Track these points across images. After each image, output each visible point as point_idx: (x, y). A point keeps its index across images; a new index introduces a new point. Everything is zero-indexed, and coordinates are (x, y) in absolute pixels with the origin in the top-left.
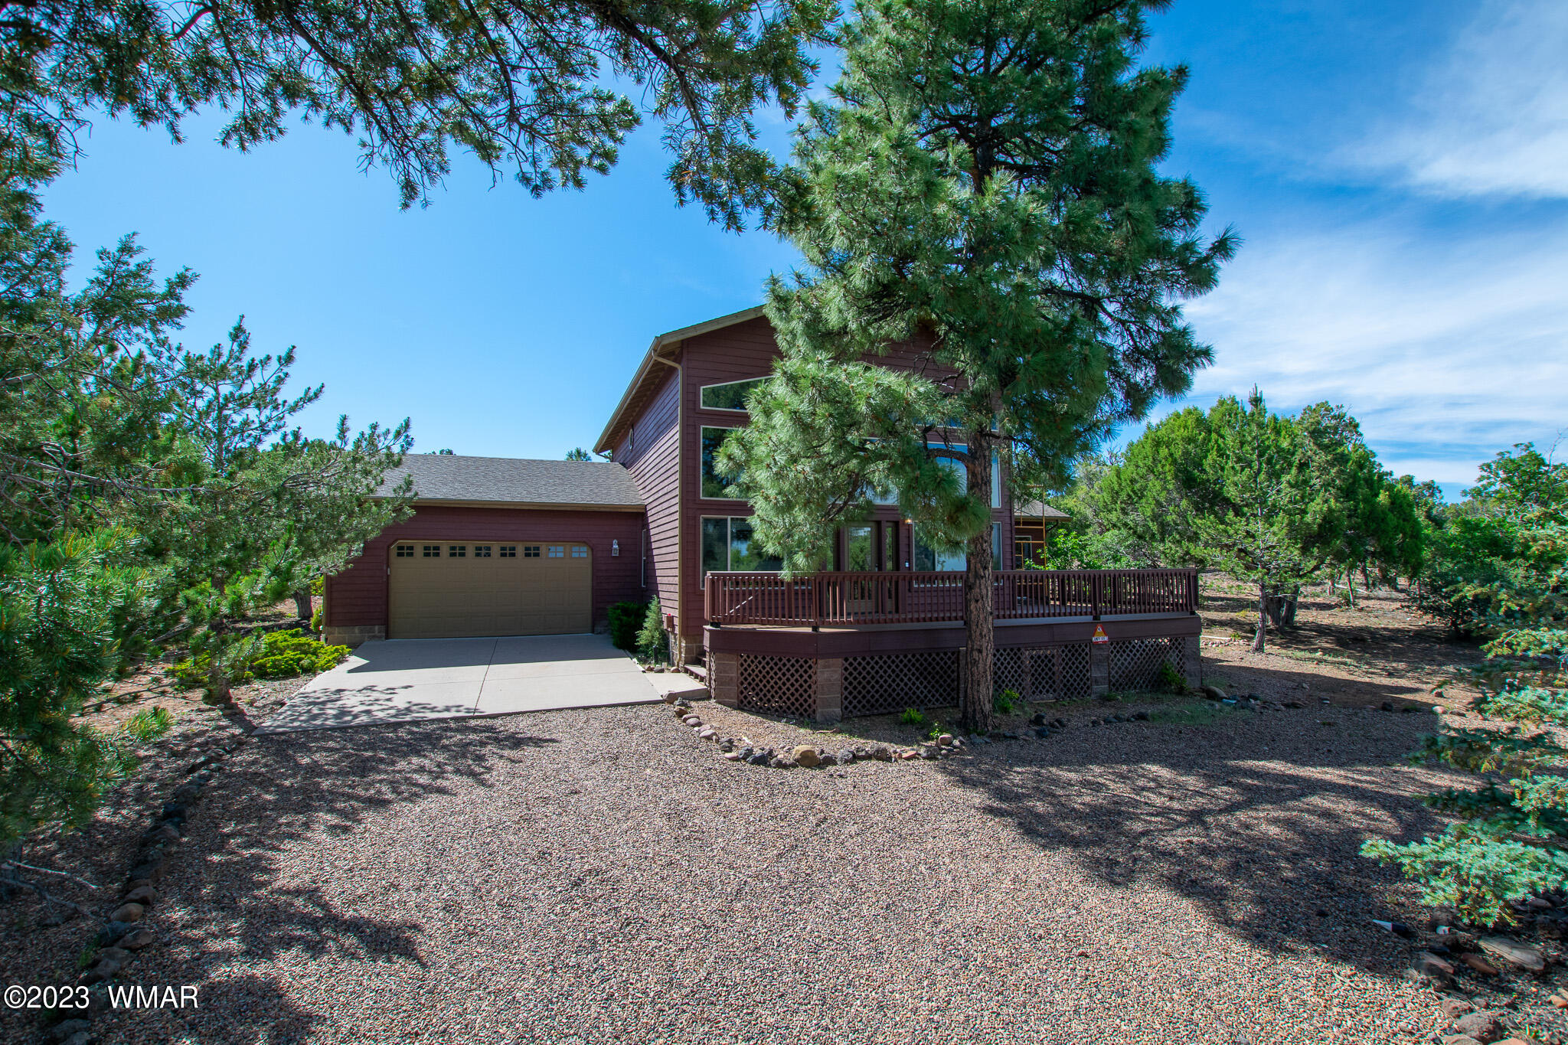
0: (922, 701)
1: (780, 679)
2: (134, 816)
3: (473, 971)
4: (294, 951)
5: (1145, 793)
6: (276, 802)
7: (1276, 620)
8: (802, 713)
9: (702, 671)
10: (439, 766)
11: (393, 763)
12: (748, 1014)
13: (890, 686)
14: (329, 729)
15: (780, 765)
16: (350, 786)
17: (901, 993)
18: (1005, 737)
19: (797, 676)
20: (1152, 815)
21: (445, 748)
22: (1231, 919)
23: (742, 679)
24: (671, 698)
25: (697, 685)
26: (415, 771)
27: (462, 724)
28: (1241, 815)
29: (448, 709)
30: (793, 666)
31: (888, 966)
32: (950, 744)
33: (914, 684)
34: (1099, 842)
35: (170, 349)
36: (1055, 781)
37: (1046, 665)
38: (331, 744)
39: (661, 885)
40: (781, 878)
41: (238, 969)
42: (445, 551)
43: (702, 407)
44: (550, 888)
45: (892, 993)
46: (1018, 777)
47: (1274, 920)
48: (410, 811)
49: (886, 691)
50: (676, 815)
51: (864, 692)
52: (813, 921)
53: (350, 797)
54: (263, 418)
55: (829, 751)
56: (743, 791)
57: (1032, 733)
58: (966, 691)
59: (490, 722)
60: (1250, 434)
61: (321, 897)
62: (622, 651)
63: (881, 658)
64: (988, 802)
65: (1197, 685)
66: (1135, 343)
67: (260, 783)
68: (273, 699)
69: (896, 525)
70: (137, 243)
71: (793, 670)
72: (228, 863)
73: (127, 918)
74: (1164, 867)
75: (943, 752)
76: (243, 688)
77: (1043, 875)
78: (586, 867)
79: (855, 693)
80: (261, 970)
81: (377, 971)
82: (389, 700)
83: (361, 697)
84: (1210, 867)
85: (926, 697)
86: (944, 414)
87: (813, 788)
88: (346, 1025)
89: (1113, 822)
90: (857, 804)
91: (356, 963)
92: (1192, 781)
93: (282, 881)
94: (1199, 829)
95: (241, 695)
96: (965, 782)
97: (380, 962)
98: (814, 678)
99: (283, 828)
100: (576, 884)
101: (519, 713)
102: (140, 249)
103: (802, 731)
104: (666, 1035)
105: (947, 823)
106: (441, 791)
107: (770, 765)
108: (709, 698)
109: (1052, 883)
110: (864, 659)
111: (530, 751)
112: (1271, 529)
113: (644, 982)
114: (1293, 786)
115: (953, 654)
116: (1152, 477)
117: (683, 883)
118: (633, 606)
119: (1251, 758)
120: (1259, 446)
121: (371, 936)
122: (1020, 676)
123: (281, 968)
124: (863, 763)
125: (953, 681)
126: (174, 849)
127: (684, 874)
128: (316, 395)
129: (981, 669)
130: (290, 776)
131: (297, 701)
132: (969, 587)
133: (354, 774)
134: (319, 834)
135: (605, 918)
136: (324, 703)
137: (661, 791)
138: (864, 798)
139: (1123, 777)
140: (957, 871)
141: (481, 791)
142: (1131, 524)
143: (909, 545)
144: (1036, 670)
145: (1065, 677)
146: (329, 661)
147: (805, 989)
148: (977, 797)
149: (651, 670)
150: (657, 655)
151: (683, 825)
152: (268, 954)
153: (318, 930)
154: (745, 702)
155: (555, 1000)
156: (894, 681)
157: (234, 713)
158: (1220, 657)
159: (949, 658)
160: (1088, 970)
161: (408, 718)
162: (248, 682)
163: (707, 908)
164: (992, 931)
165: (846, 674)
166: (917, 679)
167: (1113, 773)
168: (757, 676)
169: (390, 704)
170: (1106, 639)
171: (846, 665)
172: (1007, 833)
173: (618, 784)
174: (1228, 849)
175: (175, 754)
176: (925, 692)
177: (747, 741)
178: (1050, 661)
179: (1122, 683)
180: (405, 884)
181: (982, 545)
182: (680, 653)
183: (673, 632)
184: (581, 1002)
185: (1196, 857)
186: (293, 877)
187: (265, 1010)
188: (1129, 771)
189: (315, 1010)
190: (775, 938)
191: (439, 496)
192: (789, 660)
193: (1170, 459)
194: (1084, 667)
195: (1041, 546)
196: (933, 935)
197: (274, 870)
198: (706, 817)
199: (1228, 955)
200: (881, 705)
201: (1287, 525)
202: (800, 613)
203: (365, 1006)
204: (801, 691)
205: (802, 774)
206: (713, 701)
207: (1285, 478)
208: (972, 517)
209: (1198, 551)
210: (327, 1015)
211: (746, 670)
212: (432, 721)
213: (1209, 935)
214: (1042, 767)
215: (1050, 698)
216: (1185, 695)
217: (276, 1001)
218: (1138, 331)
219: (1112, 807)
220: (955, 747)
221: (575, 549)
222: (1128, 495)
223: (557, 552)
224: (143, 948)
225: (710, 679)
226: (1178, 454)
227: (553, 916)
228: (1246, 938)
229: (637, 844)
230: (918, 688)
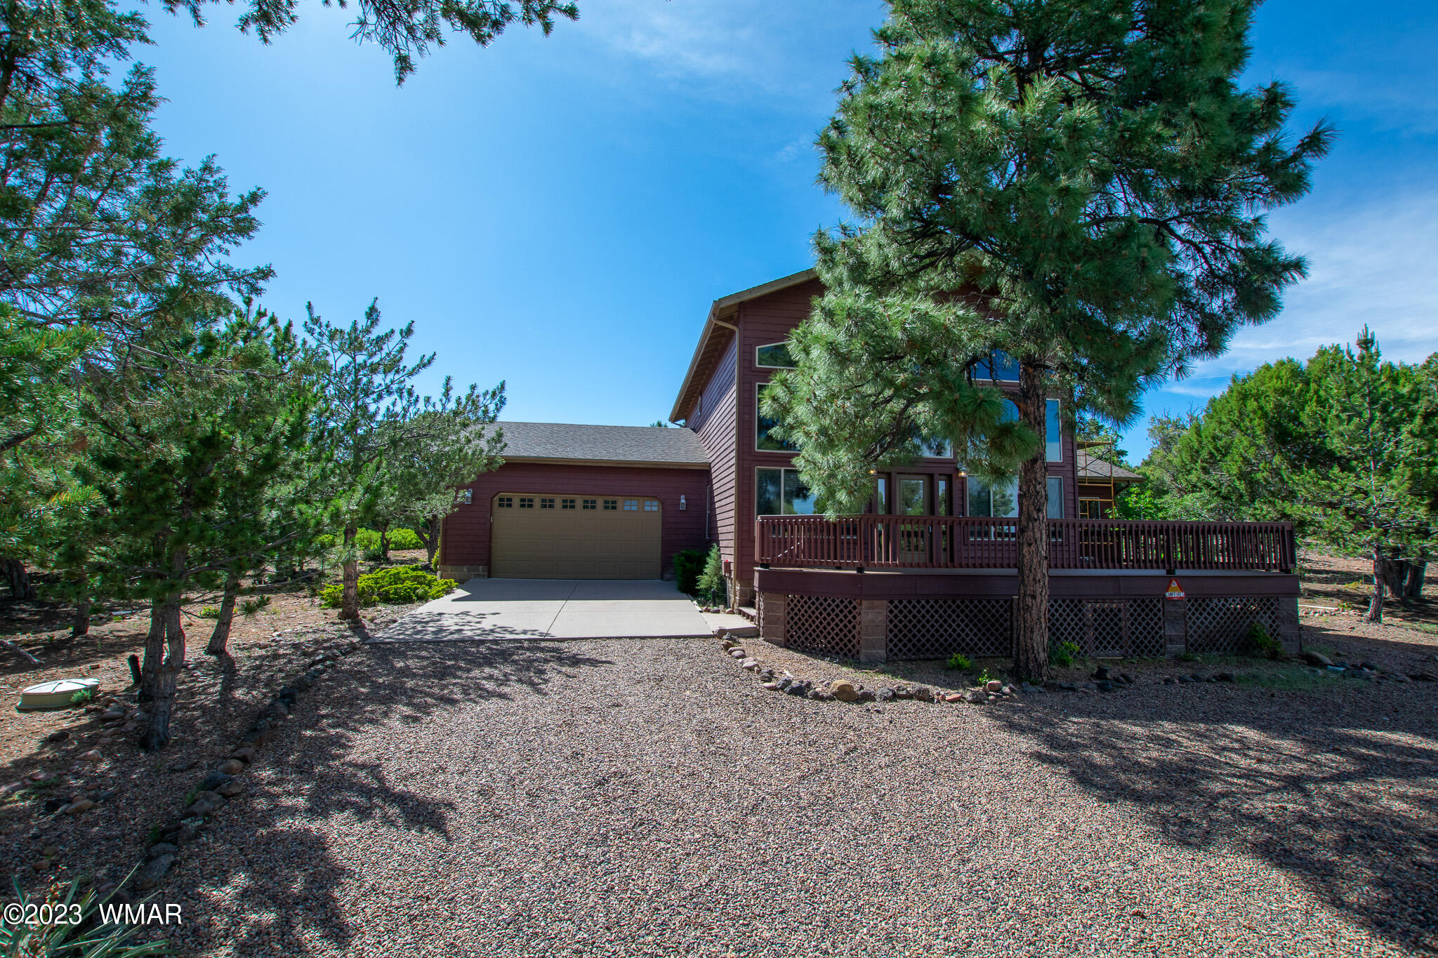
0: (972, 649)
1: (825, 619)
2: (260, 696)
3: (491, 850)
4: (346, 814)
5: (1225, 753)
6: (367, 694)
7: (1395, 591)
8: (846, 653)
9: (752, 612)
10: (505, 676)
11: (469, 671)
12: (744, 925)
13: (937, 631)
14: (425, 642)
15: (817, 697)
16: (429, 687)
17: (914, 926)
18: (1062, 688)
19: (841, 616)
20: (1234, 776)
21: (515, 662)
22: (1339, 899)
23: (789, 618)
24: (722, 632)
25: (747, 624)
26: (485, 678)
27: (535, 644)
28: (1355, 787)
29: (525, 632)
30: (837, 606)
31: (903, 897)
32: (999, 690)
33: (963, 630)
34: (1168, 798)
35: (320, 327)
36: (1118, 735)
37: (1112, 620)
38: (424, 653)
39: (680, 792)
40: (800, 798)
41: (299, 823)
42: (537, 503)
43: (757, 366)
44: (576, 784)
45: (905, 925)
46: (1074, 726)
47: (1403, 909)
48: (472, 709)
49: (933, 636)
50: (707, 732)
51: (909, 636)
52: (827, 843)
53: (427, 695)
54: (388, 381)
55: (867, 688)
56: (776, 716)
57: (1092, 686)
58: (1018, 639)
59: (557, 644)
60: (1359, 380)
61: (380, 772)
62: (684, 595)
63: (928, 602)
64: (1036, 748)
65: (1295, 651)
66: (1210, 266)
67: (360, 679)
68: (390, 617)
69: (950, 479)
70: (216, 163)
71: (837, 611)
72: (316, 738)
73: (229, 771)
74: (1250, 832)
75: (991, 697)
76: (370, 609)
77: (1095, 826)
78: (613, 769)
79: (900, 636)
80: (315, 826)
81: (408, 838)
82: (479, 622)
83: (457, 620)
84: (1310, 838)
85: (976, 644)
86: (986, 338)
87: (847, 720)
88: (370, 880)
89: (1184, 779)
90: (891, 738)
91: (394, 829)
92: (1287, 745)
93: (354, 756)
94: (1298, 796)
95: (366, 614)
96: (1011, 726)
97: (413, 832)
98: (858, 618)
99: (367, 714)
100: (600, 784)
101: (583, 639)
102: (219, 170)
103: (844, 669)
104: (656, 934)
105: (987, 763)
106: (502, 696)
107: (807, 697)
108: (758, 636)
109: (1105, 834)
110: (910, 602)
111: (585, 669)
112: (1388, 483)
113: (645, 880)
114: (1426, 761)
115: (1006, 602)
116: (1238, 434)
117: (701, 793)
118: (695, 553)
119: (1365, 727)
120: (1370, 392)
121: (412, 808)
122: (1081, 629)
123: (332, 826)
124: (904, 701)
125: (1005, 630)
126: (280, 723)
127: (704, 785)
128: (429, 362)
129: (1035, 616)
130: (385, 675)
131: (407, 620)
132: (1022, 531)
133: (435, 677)
134: (395, 723)
135: (621, 816)
136: (427, 622)
137: (696, 710)
138: (899, 733)
139: (1200, 736)
140: (993, 811)
141: (535, 698)
142: (1214, 484)
143: (963, 499)
144: (1100, 624)
145: (1133, 633)
146: (439, 591)
147: (810, 908)
148: (1026, 743)
149: (708, 611)
150: (715, 598)
151: (711, 741)
152: (325, 814)
153: (370, 799)
154: (792, 641)
155: (557, 885)
156: (941, 626)
157: (357, 627)
158: (1324, 626)
159: (1001, 606)
160: (1143, 932)
161: (490, 638)
162: (374, 604)
163: (721, 818)
164: (1028, 876)
165: (891, 616)
166: (967, 625)
167: (1186, 731)
168: (803, 615)
169: (479, 626)
170: (1182, 594)
171: (891, 607)
172: (1057, 781)
173: (658, 702)
174: (1335, 820)
175: (305, 654)
176: (975, 639)
177: (788, 674)
178: (1116, 615)
179: (1204, 644)
180: (452, 768)
181: (1035, 487)
182: (735, 595)
183: (730, 577)
184: (581, 890)
185: (1291, 825)
186: (363, 753)
187: (310, 859)
188: (1207, 730)
189: (349, 865)
190: (785, 855)
191: (533, 455)
192: (834, 601)
193: (1259, 412)
194: (1156, 624)
195: (1109, 505)
196: (959, 873)
197: (350, 747)
198: (735, 737)
199: (1335, 941)
200: (928, 650)
201: (1410, 478)
202: (845, 555)
203: (390, 867)
204: (845, 631)
205: (838, 707)
206: (761, 639)
207: (1405, 429)
208: (1017, 441)
209: (1296, 510)
210: (357, 870)
211: (792, 609)
212: (510, 641)
213: (1308, 914)
214: (1102, 718)
215: (1116, 655)
216: (1280, 661)
217: (320, 852)
218: (1213, 252)
219: (1185, 764)
220: (1005, 694)
221: (648, 503)
222: (1211, 453)
223: (629, 506)
224: (233, 795)
225: (759, 618)
226: (1269, 407)
227: (573, 809)
228: (1362, 925)
229: (664, 754)
230: (967, 635)
